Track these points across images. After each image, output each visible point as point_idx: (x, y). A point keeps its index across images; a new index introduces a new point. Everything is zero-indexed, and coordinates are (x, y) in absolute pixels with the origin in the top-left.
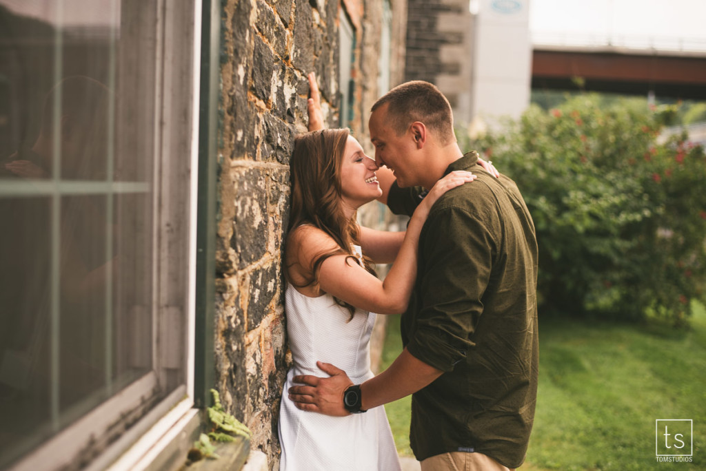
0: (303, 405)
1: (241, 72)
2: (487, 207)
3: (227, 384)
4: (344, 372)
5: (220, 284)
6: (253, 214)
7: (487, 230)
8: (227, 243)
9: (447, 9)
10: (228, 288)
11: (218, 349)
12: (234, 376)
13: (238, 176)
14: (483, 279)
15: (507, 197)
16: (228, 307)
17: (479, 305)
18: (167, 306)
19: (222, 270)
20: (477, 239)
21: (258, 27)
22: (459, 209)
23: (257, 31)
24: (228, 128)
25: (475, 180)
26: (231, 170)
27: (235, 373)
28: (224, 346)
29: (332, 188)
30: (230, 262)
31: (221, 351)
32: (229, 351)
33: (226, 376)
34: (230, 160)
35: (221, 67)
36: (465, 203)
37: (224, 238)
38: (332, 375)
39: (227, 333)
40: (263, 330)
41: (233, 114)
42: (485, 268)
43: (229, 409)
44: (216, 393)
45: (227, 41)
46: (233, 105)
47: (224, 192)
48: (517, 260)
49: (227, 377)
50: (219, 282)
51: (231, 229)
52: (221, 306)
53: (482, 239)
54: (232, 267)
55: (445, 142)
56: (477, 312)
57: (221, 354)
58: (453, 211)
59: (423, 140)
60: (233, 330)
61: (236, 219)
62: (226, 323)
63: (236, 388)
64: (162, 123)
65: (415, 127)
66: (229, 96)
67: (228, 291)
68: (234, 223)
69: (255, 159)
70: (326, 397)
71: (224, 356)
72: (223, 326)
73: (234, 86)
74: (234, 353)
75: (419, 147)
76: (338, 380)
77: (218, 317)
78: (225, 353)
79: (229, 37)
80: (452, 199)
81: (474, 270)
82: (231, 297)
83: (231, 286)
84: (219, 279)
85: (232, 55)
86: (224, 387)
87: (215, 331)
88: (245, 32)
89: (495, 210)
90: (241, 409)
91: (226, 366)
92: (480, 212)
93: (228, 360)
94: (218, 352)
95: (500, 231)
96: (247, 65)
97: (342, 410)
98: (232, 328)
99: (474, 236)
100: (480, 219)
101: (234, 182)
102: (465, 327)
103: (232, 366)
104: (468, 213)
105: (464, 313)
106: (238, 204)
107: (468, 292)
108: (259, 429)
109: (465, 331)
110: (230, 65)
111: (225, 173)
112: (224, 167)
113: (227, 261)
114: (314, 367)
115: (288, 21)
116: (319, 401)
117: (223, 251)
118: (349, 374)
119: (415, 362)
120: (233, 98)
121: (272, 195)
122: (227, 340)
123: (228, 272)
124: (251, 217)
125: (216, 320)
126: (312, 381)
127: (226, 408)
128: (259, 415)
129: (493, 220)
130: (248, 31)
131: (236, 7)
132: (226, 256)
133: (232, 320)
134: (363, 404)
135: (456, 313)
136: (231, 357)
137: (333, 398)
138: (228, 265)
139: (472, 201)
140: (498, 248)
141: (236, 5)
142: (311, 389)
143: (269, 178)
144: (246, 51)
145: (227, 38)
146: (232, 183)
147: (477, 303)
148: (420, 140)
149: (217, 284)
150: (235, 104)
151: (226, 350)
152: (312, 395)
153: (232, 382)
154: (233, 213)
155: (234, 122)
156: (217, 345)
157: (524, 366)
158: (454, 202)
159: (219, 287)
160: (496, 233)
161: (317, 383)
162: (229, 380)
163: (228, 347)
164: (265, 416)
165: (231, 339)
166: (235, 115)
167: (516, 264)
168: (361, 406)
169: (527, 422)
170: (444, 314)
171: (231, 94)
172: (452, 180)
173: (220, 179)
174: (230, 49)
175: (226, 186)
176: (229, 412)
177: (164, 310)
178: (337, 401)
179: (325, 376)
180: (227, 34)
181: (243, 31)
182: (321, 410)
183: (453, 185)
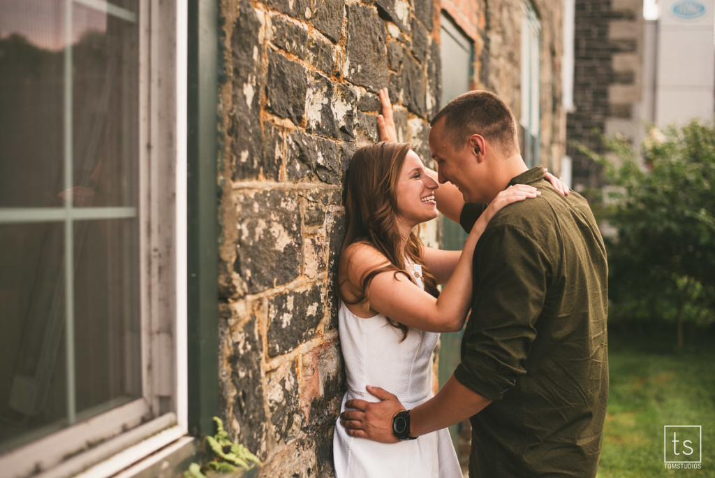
0: (352, 431)
1: (249, 91)
2: (545, 226)
3: (234, 412)
4: (396, 397)
5: (225, 309)
6: (271, 236)
7: (542, 250)
8: (230, 267)
9: (619, 16)
10: (233, 313)
11: (224, 376)
12: (243, 404)
13: (242, 198)
14: (536, 303)
15: (571, 215)
16: (235, 333)
17: (530, 330)
18: (158, 332)
19: (226, 295)
20: (530, 260)
21: (276, 45)
22: (513, 226)
23: (276, 49)
24: (228, 149)
25: (538, 196)
26: (232, 192)
27: (245, 401)
28: (230, 373)
29: (387, 203)
30: (234, 287)
31: (227, 377)
32: (236, 378)
33: (232, 403)
34: (231, 182)
35: (219, 86)
36: (520, 221)
37: (227, 262)
38: (382, 400)
39: (233, 359)
40: (300, 356)
41: (234, 135)
42: (538, 291)
43: (236, 437)
44: (219, 421)
45: (226, 61)
46: (233, 126)
47: (226, 215)
48: (577, 283)
49: (234, 405)
50: (223, 307)
51: (234, 253)
52: (227, 331)
53: (536, 260)
54: (236, 292)
55: (507, 153)
56: (528, 338)
57: (227, 381)
58: (506, 229)
59: (483, 153)
60: (241, 357)
61: (239, 242)
62: (232, 349)
63: (247, 416)
64: (149, 147)
65: (473, 140)
66: (230, 117)
67: (233, 316)
68: (238, 246)
69: (277, 180)
70: (374, 423)
71: (229, 383)
72: (228, 352)
73: (235, 107)
74: (241, 380)
75: (479, 161)
76: (388, 404)
77: (223, 343)
78: (230, 380)
79: (228, 56)
80: (507, 216)
81: (524, 293)
82: (237, 323)
83: (236, 312)
84: (224, 304)
85: (232, 74)
86: (230, 414)
87: (220, 357)
88: (252, 50)
89: (552, 229)
90: (255, 437)
91: (232, 394)
92: (536, 232)
93: (234, 387)
94: (224, 379)
95: (558, 251)
96: (257, 84)
97: (390, 437)
98: (239, 354)
99: (527, 257)
100: (535, 238)
101: (236, 205)
102: (514, 354)
103: (241, 393)
104: (522, 232)
105: (513, 339)
106: (244, 227)
107: (518, 316)
108: (293, 457)
109: (514, 358)
110: (230, 85)
111: (226, 196)
112: (225, 190)
113: (230, 285)
114: (364, 391)
115: (337, 37)
116: (367, 426)
117: (226, 275)
118: (401, 399)
119: (461, 389)
120: (233, 118)
121: (307, 217)
122: (233, 366)
123: (232, 297)
124: (269, 239)
125: (220, 347)
126: (361, 405)
127: (233, 436)
128: (294, 442)
129: (549, 239)
130: (256, 49)
131: (234, 26)
132: (229, 280)
133: (241, 346)
134: (411, 431)
135: (503, 338)
136: (238, 384)
137: (383, 424)
138: (231, 290)
139: (528, 219)
140: (555, 270)
141: (234, 23)
142: (359, 414)
143: (303, 199)
144: (255, 70)
145: (226, 58)
146: (233, 206)
147: (528, 328)
148: (480, 153)
149: (221, 309)
150: (235, 124)
151: (232, 377)
152: (360, 421)
153: (241, 410)
154: (236, 236)
155: (235, 143)
156: (222, 371)
157: (586, 396)
158: (508, 219)
159: (224, 312)
160: (552, 253)
161: (367, 408)
162: (237, 408)
163: (235, 374)
164: (303, 444)
165: (238, 365)
166: (237, 136)
167: (577, 287)
168: (409, 432)
169: (590, 454)
170: (492, 340)
171: (231, 114)
172: (514, 194)
173: (221, 201)
174: (229, 68)
175: (227, 209)
176: (236, 441)
177: (156, 336)
178: (386, 427)
179: (375, 400)
180: (226, 53)
181: (247, 49)
182: (369, 437)
183: (514, 199)
